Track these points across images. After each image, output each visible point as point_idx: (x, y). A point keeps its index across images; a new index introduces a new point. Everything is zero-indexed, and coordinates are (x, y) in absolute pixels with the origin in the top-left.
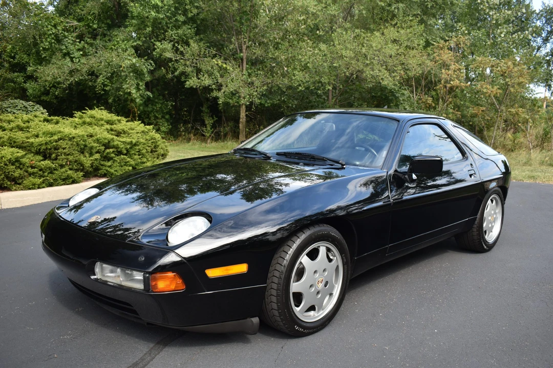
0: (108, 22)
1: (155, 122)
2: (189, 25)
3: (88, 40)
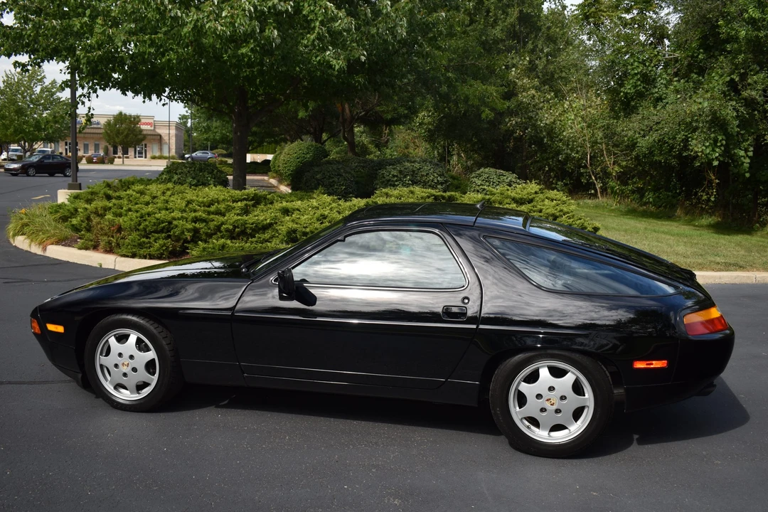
3: (694, 76)
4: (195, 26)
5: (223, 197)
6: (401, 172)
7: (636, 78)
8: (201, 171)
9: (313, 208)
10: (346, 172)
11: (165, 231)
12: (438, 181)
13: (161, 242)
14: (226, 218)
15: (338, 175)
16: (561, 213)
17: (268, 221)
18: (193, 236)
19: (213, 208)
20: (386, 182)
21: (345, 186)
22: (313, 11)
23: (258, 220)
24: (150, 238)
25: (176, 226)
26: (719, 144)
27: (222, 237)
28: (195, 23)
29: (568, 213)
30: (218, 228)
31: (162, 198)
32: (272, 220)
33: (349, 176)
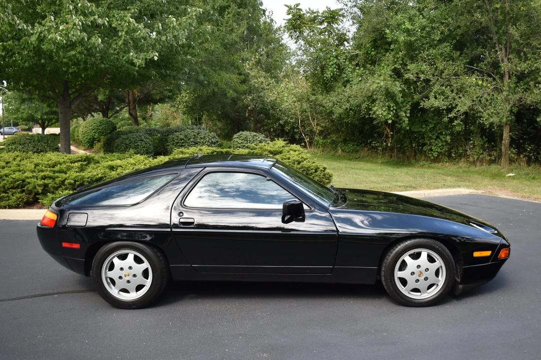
0: (386, 47)
1: (428, 142)
2: (448, 42)
3: (368, 66)
4: (39, 36)
5: (63, 160)
6: (186, 136)
7: (333, 67)
8: (39, 142)
9: (132, 164)
10: (146, 138)
11: (20, 187)
12: (212, 141)
13: (18, 195)
14: (67, 175)
15: (141, 140)
16: (303, 160)
17: (100, 176)
18: (43, 190)
19: (57, 168)
20: (176, 144)
21: (147, 148)
22: (120, 24)
23: (92, 175)
24: (8, 193)
25: (29, 183)
26: (392, 109)
27: (66, 189)
28: (40, 34)
29: (307, 159)
30: (63, 182)
31: (15, 163)
32: (103, 174)
33: (148, 140)
